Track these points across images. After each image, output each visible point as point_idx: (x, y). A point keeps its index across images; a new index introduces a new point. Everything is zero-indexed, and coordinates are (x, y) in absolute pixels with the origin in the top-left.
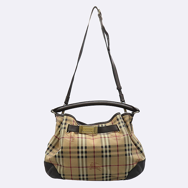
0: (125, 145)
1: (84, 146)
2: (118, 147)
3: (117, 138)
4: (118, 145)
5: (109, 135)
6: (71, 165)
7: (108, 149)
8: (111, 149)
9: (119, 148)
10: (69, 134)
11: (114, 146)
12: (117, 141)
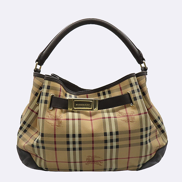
0: (142, 130)
1: (77, 133)
2: (130, 133)
3: (128, 119)
4: (130, 131)
5: (117, 114)
6: (56, 159)
7: (114, 137)
8: (120, 136)
9: (132, 135)
10: (53, 113)
11: (124, 132)
12: (129, 124)
